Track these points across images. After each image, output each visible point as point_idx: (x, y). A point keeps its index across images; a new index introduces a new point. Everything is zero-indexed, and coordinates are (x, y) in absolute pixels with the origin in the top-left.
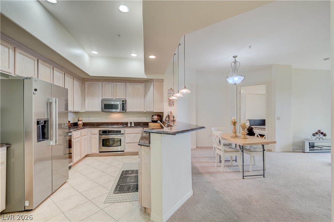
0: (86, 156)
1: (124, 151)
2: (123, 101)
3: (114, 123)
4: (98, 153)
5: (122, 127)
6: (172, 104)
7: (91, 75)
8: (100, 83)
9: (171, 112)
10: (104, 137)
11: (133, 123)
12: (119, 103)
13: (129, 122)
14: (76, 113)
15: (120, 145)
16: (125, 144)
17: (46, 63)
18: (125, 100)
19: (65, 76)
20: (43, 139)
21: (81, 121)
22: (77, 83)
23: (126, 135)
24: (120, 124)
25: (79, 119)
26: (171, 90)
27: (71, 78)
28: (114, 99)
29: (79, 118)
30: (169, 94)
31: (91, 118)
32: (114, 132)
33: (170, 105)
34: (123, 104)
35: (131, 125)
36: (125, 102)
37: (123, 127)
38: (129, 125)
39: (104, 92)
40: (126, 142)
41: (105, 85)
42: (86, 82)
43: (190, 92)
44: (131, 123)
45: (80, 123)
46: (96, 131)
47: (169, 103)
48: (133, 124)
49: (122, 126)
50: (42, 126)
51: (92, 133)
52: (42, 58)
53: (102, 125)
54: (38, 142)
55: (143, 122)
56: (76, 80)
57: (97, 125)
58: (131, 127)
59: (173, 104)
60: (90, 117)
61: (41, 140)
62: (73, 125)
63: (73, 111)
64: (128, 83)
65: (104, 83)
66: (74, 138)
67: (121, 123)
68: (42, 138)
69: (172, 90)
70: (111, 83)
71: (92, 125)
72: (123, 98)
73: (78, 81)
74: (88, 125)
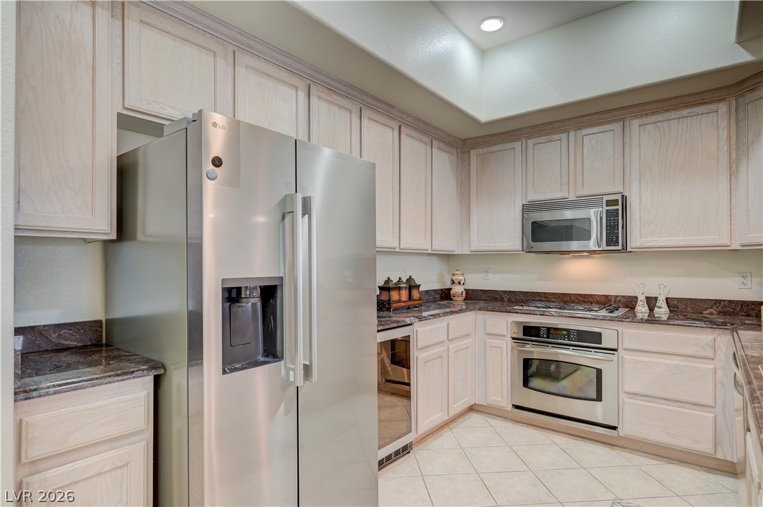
0: (471, 409)
1: (614, 428)
2: (609, 203)
3: (573, 298)
4: (510, 408)
5: (604, 319)
7: (484, 115)
8: (518, 145)
10: (537, 351)
11: (662, 303)
12: (595, 216)
13: (642, 298)
14: (447, 257)
15: (599, 398)
16: (622, 396)
17: (334, 96)
18: (619, 197)
19: (402, 136)
20: (267, 356)
21: (459, 283)
22: (443, 161)
23: (626, 357)
24: (598, 303)
25: (454, 278)
27: (421, 141)
28: (572, 197)
29: (453, 275)
31: (490, 276)
32: (569, 335)
34: (612, 216)
35: (651, 310)
36: (619, 207)
37: (612, 320)
38: (642, 310)
39: (530, 176)
40: (627, 388)
41: (536, 147)
42: (473, 152)
44: (651, 302)
45: (457, 289)
46: (505, 324)
48: (664, 305)
49: (604, 313)
51: (489, 331)
52: (320, 80)
53: (527, 301)
54: (224, 372)
55: (719, 302)
56: (439, 148)
57: (509, 301)
58: (652, 320)
60: (487, 272)
61: (261, 358)
62: (438, 296)
63: (430, 251)
64: (636, 117)
65: (531, 142)
66: (419, 347)
67: (602, 300)
68: (265, 351)
70: (556, 137)
71: (496, 300)
72: (612, 188)
73: (449, 152)
74: (481, 299)
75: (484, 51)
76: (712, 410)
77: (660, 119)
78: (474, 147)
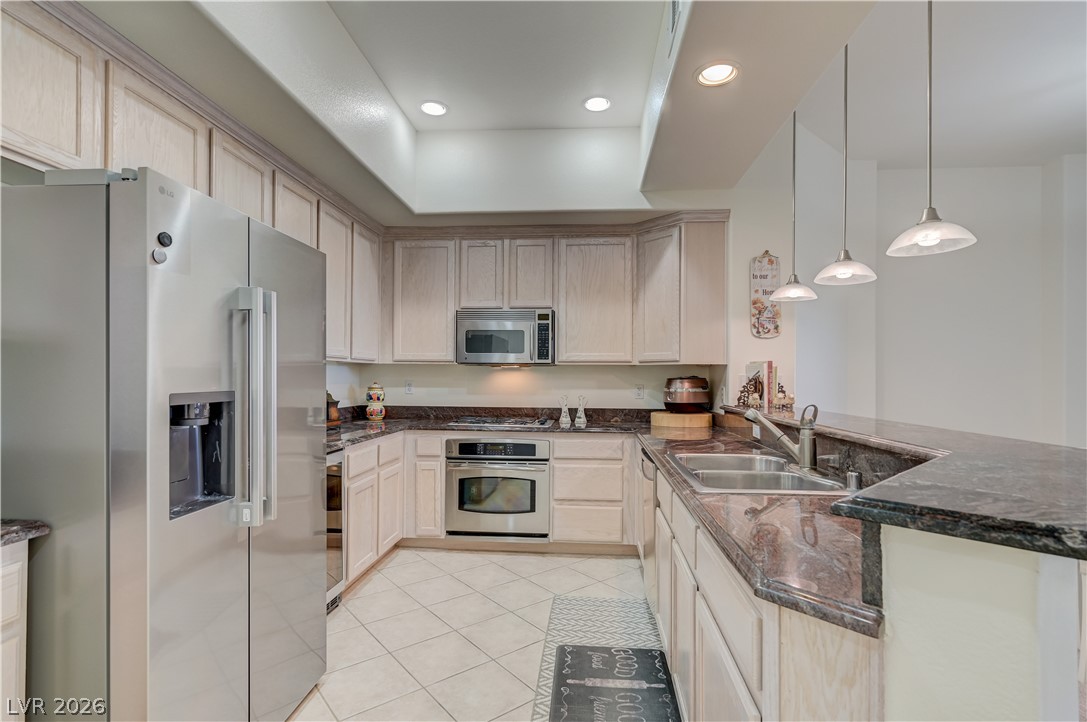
0: (397, 546)
1: (545, 536)
2: (541, 317)
3: (503, 412)
4: (443, 535)
5: (538, 430)
6: (771, 327)
7: (419, 206)
8: (451, 244)
9: (770, 364)
10: (467, 469)
11: (581, 413)
12: (529, 329)
13: (565, 409)
14: (360, 367)
15: (533, 509)
16: (553, 503)
17: (243, 151)
18: (549, 312)
19: (321, 214)
20: (209, 494)
21: (378, 399)
22: (364, 248)
23: (557, 466)
24: (527, 416)
25: (371, 393)
26: (766, 260)
27: (342, 222)
28: (506, 309)
29: (370, 388)
30: (755, 277)
31: (414, 390)
32: (505, 449)
33: (759, 329)
34: (543, 329)
35: (573, 420)
36: (550, 322)
37: (545, 431)
38: (565, 420)
39: (464, 279)
40: (556, 497)
41: (471, 250)
42: (398, 244)
43: (973, 240)
44: (573, 412)
45: (375, 407)
46: (435, 442)
47: (754, 320)
48: (583, 415)
49: (537, 425)
50: (203, 428)
51: (420, 452)
52: (225, 126)
53: (457, 417)
55: (622, 410)
56: (361, 234)
57: (437, 417)
58: (574, 430)
59: (776, 328)
60: (409, 385)
61: (200, 498)
62: (349, 416)
63: (349, 360)
64: (563, 237)
65: (465, 243)
66: (350, 476)
67: (531, 412)
68: (205, 488)
69: (771, 262)
70: (492, 243)
71: (419, 417)
72: (542, 302)
73: (370, 240)
74: (402, 417)
75: (420, 132)
76: (620, 504)
77: (583, 242)
78: (399, 237)
